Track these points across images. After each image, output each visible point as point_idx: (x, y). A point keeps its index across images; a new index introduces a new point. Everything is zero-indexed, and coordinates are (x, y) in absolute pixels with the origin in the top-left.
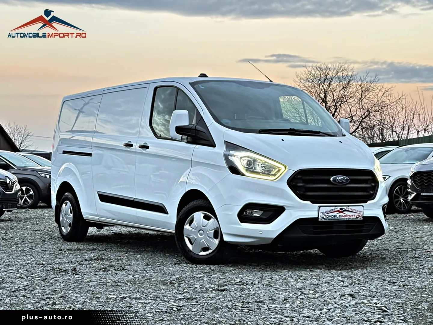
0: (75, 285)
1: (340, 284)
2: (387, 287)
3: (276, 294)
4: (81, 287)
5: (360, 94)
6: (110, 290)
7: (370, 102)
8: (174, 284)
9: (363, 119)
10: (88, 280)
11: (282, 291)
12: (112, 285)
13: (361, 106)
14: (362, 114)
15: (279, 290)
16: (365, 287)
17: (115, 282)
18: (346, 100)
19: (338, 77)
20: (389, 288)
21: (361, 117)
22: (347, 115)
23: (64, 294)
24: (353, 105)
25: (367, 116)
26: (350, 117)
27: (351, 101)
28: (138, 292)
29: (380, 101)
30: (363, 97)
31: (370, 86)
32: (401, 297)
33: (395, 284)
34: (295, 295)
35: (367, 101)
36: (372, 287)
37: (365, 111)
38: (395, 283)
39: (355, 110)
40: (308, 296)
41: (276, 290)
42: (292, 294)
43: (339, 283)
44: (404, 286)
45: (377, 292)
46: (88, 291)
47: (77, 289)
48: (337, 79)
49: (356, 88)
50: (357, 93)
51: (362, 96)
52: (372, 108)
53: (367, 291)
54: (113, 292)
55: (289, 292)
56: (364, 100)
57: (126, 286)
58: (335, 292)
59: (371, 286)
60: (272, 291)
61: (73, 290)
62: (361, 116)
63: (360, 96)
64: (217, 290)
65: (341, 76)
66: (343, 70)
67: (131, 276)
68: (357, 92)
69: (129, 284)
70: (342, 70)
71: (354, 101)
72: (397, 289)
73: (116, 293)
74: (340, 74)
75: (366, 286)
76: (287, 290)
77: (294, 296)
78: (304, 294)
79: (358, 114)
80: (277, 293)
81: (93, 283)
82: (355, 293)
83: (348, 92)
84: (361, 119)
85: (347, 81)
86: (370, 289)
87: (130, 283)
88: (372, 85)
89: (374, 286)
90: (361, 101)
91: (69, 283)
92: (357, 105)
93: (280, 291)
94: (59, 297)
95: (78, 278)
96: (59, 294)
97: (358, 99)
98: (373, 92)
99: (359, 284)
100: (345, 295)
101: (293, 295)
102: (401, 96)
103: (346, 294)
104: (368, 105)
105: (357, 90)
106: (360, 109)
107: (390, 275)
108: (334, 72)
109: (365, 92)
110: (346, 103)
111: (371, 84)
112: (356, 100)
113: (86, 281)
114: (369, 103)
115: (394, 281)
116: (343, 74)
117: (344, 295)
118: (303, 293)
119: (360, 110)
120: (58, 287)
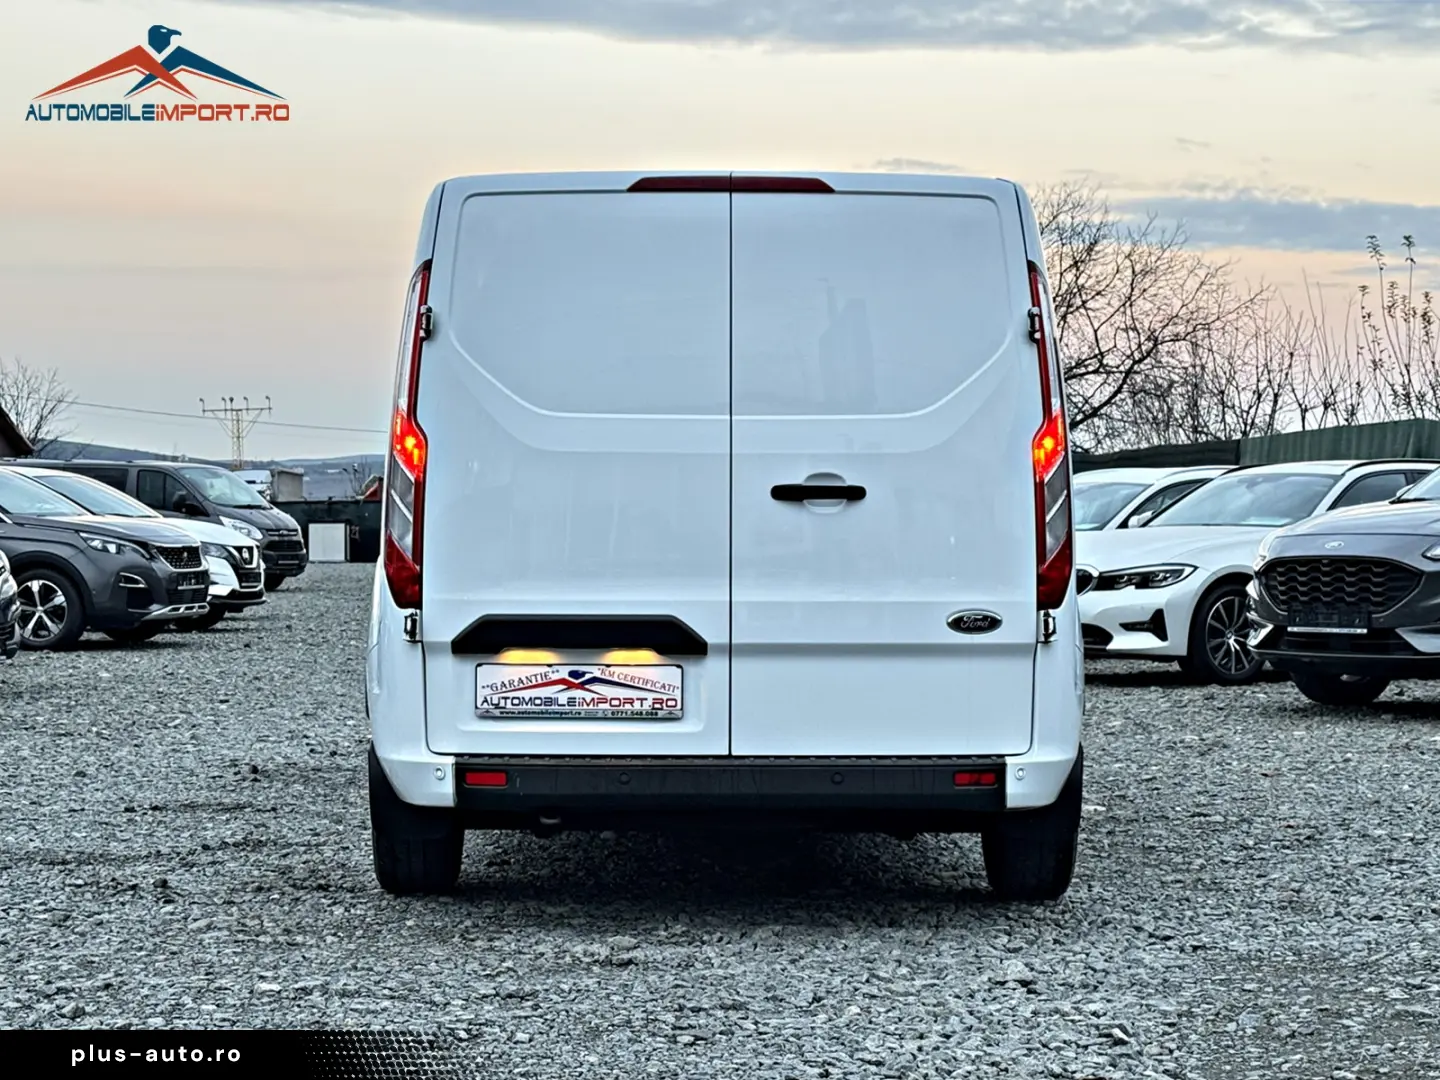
0: (157, 940)
1: (998, 941)
2: (1141, 954)
3: (792, 977)
4: (175, 949)
5: (1129, 283)
6: (266, 960)
7: (1159, 309)
8: (473, 940)
9: (1135, 362)
10: (202, 923)
11: (812, 967)
12: (275, 942)
13: (1129, 323)
14: (1134, 347)
15: (802, 963)
16: (1075, 954)
17: (287, 931)
18: (1084, 302)
19: (1058, 228)
20: (1148, 959)
21: (1128, 357)
22: (1085, 349)
23: (117, 975)
24: (1104, 319)
25: (1149, 354)
26: (1095, 356)
27: (1097, 305)
28: (355, 968)
29: (1191, 306)
30: (1136, 292)
31: (1159, 259)
32: (1179, 988)
33: (1170, 943)
34: (849, 983)
35: (1149, 306)
36: (1094, 952)
37: (1143, 339)
38: (1168, 938)
39: (1112, 335)
40: (889, 985)
41: (793, 962)
42: (840, 979)
43: (996, 937)
44: (1195, 948)
45: (1108, 973)
46: (196, 963)
47: (162, 957)
48: (1056, 233)
49: (1114, 264)
50: (1116, 282)
51: (1132, 290)
52: (1164, 327)
53: (1077, 969)
54: (275, 967)
55: (833, 971)
56: (1140, 302)
57: (318, 947)
58: (979, 969)
59: (1093, 950)
60: (778, 967)
61: (145, 960)
62: (1129, 352)
63: (1126, 290)
64: (607, 963)
65: (1068, 225)
66: (1074, 207)
67: (342, 910)
68: (1118, 276)
69: (329, 939)
70: (1071, 206)
71: (1109, 304)
72: (1172, 963)
73: (283, 972)
74: (1064, 219)
75: (1077, 948)
76: (827, 962)
77: (845, 986)
78: (878, 978)
79: (1120, 347)
80: (794, 972)
81: (216, 934)
82: (1041, 972)
83: (1090, 277)
84: (1129, 362)
85: (1087, 243)
86: (1090, 960)
87: (335, 935)
88: (1167, 254)
89: (1102, 949)
90: (1131, 305)
91: (140, 935)
92: (1118, 318)
93: (803, 969)
94: (99, 989)
95: (172, 914)
96: (101, 976)
97: (1120, 300)
98: (1169, 276)
99: (1056, 941)
100: (1006, 982)
101: (843, 982)
102: (1256, 289)
103: (1008, 978)
104: (1150, 318)
105: (1118, 271)
106: (1126, 330)
107: (1160, 909)
108: (1046, 214)
109: (1144, 276)
110: (1082, 310)
111: (1164, 251)
112: (1116, 303)
113: (195, 926)
114: (1155, 311)
115: (1168, 932)
116: (1073, 218)
117: (1003, 983)
118: (874, 976)
119: (1125, 335)
120: (102, 950)
